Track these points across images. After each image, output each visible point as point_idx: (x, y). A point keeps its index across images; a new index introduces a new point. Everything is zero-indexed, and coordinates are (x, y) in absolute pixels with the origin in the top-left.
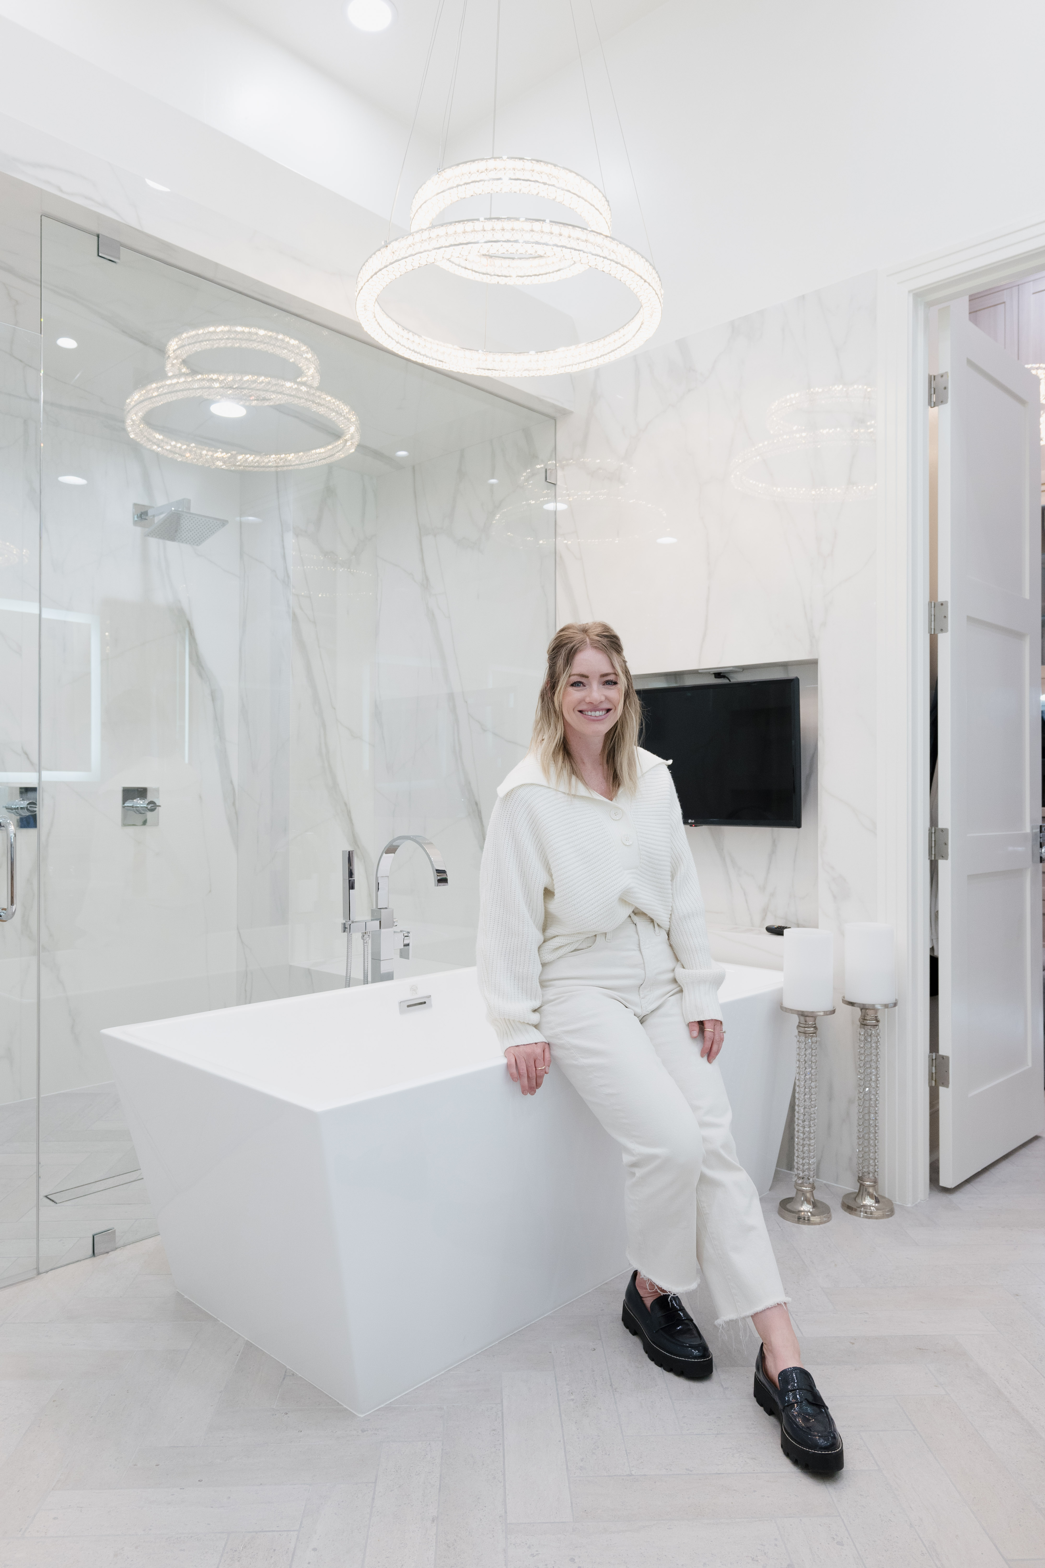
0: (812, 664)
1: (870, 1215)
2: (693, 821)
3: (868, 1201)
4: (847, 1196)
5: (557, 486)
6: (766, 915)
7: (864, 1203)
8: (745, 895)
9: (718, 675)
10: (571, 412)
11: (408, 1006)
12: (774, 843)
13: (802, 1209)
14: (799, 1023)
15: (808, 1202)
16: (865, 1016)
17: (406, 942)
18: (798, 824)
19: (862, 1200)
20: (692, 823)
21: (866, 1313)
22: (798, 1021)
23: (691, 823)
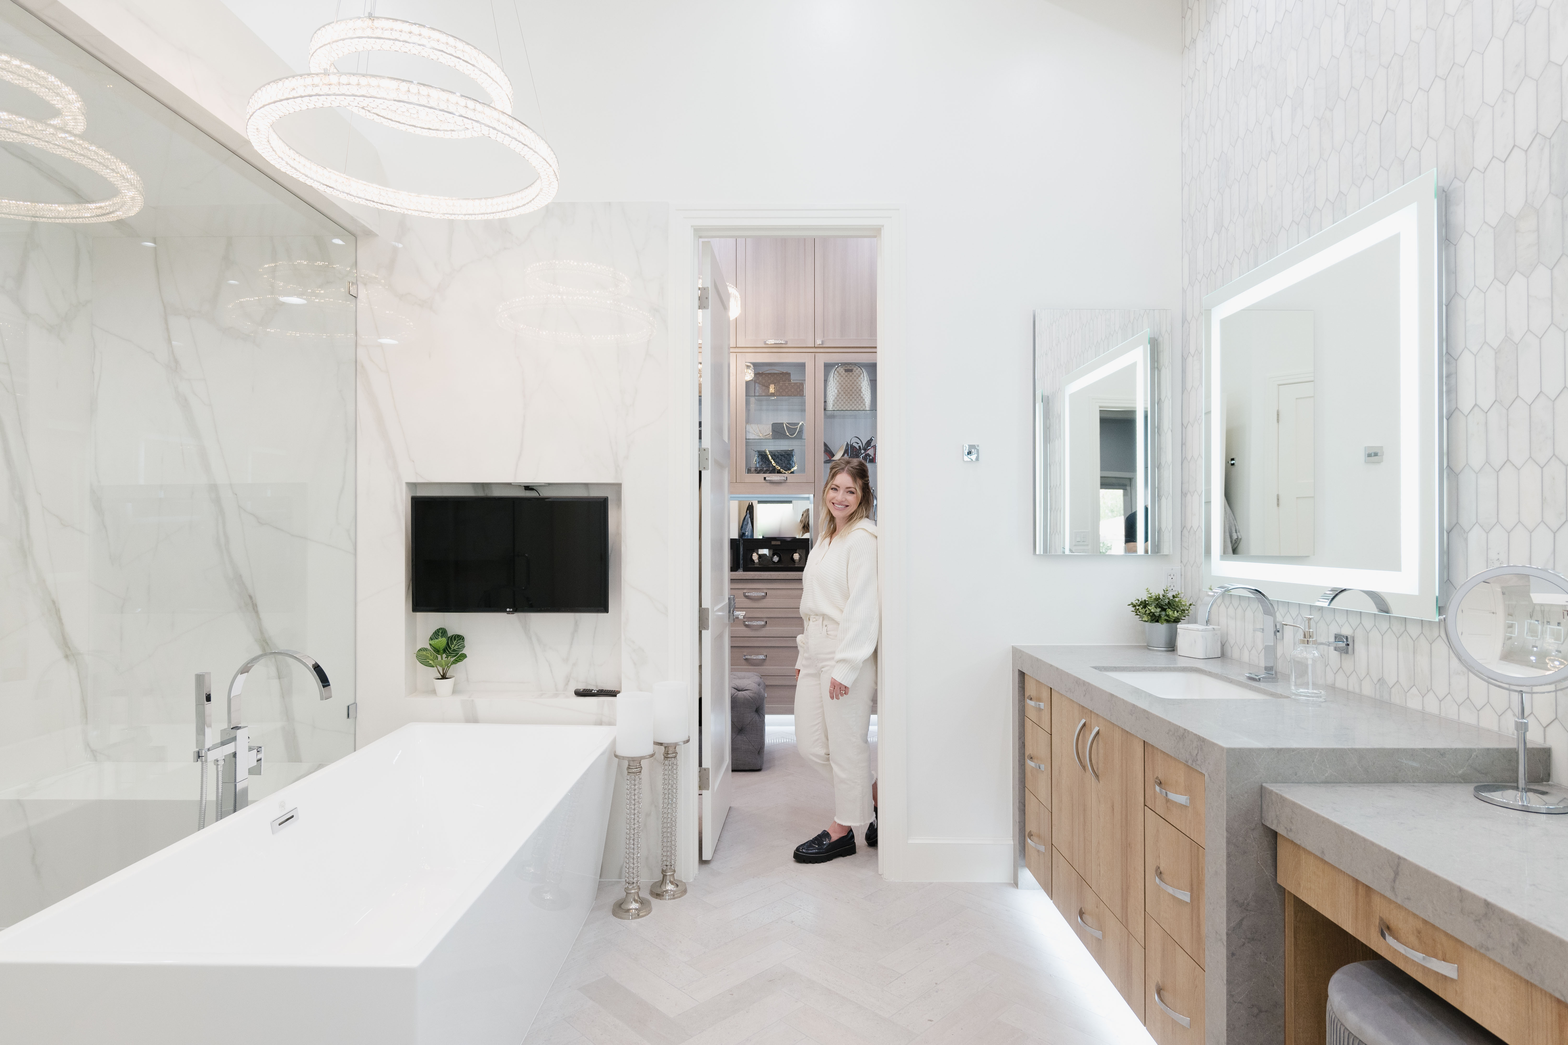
0: (618, 487)
1: (674, 897)
2: (511, 610)
3: (670, 887)
4: (654, 885)
5: (358, 299)
6: (569, 681)
7: (667, 888)
8: (550, 666)
9: (528, 488)
10: (376, 235)
11: (280, 825)
12: (576, 624)
13: (631, 907)
14: (629, 765)
15: (636, 901)
16: (668, 751)
17: (259, 757)
18: (606, 610)
19: (665, 886)
20: (511, 611)
21: (723, 969)
22: (628, 764)
23: (509, 611)
